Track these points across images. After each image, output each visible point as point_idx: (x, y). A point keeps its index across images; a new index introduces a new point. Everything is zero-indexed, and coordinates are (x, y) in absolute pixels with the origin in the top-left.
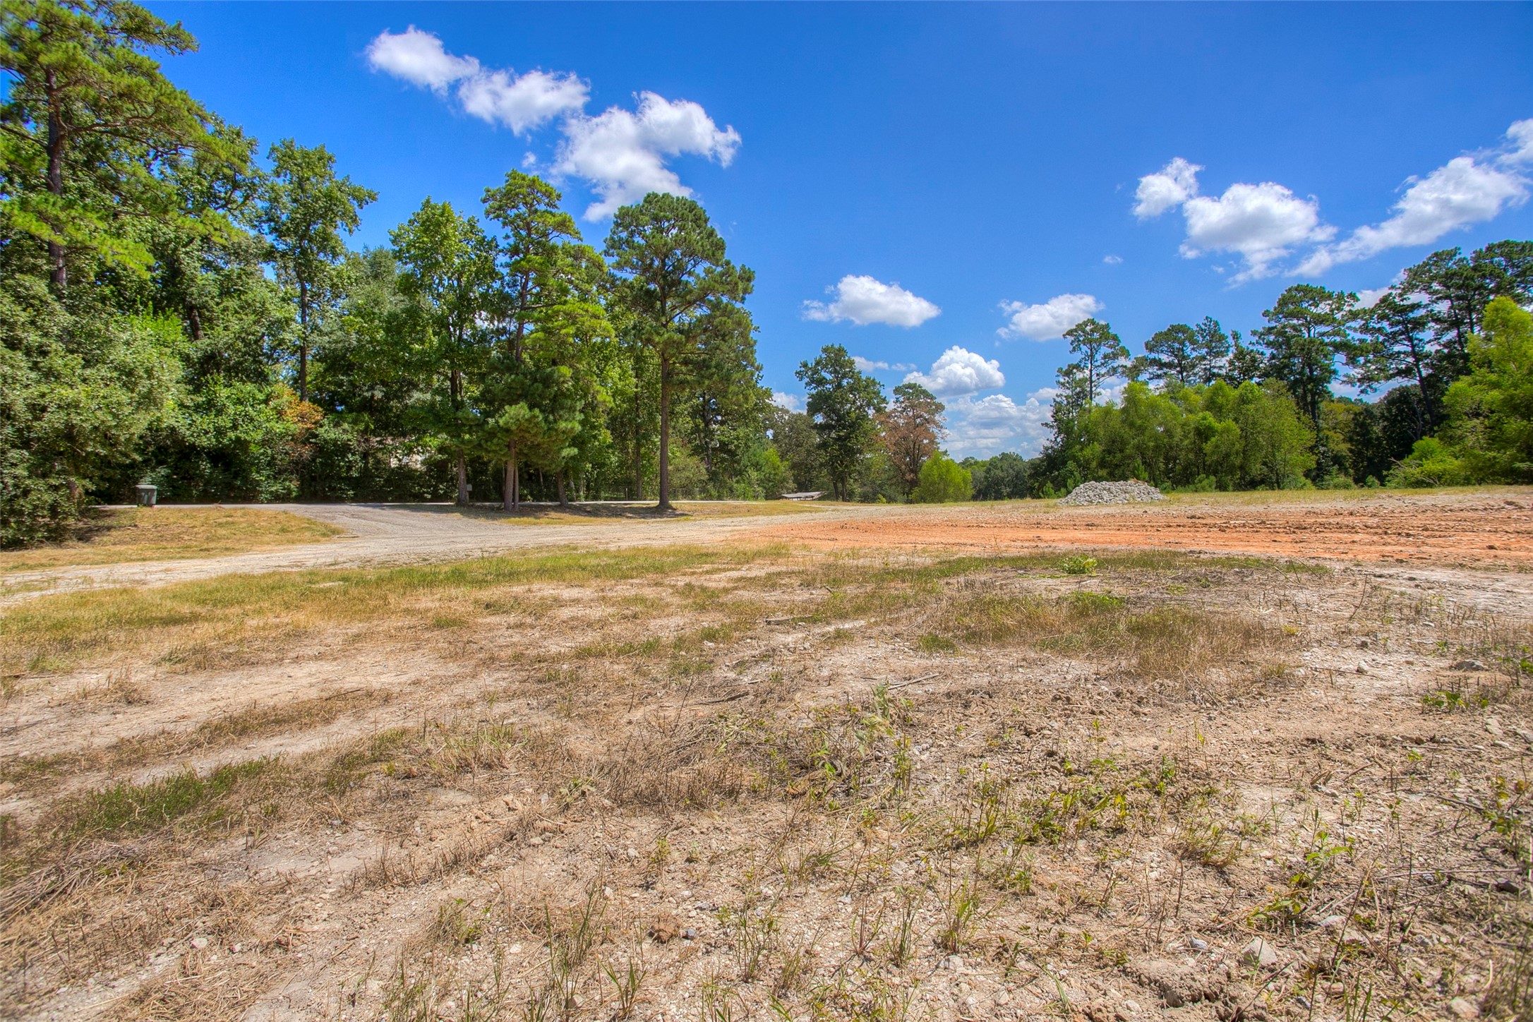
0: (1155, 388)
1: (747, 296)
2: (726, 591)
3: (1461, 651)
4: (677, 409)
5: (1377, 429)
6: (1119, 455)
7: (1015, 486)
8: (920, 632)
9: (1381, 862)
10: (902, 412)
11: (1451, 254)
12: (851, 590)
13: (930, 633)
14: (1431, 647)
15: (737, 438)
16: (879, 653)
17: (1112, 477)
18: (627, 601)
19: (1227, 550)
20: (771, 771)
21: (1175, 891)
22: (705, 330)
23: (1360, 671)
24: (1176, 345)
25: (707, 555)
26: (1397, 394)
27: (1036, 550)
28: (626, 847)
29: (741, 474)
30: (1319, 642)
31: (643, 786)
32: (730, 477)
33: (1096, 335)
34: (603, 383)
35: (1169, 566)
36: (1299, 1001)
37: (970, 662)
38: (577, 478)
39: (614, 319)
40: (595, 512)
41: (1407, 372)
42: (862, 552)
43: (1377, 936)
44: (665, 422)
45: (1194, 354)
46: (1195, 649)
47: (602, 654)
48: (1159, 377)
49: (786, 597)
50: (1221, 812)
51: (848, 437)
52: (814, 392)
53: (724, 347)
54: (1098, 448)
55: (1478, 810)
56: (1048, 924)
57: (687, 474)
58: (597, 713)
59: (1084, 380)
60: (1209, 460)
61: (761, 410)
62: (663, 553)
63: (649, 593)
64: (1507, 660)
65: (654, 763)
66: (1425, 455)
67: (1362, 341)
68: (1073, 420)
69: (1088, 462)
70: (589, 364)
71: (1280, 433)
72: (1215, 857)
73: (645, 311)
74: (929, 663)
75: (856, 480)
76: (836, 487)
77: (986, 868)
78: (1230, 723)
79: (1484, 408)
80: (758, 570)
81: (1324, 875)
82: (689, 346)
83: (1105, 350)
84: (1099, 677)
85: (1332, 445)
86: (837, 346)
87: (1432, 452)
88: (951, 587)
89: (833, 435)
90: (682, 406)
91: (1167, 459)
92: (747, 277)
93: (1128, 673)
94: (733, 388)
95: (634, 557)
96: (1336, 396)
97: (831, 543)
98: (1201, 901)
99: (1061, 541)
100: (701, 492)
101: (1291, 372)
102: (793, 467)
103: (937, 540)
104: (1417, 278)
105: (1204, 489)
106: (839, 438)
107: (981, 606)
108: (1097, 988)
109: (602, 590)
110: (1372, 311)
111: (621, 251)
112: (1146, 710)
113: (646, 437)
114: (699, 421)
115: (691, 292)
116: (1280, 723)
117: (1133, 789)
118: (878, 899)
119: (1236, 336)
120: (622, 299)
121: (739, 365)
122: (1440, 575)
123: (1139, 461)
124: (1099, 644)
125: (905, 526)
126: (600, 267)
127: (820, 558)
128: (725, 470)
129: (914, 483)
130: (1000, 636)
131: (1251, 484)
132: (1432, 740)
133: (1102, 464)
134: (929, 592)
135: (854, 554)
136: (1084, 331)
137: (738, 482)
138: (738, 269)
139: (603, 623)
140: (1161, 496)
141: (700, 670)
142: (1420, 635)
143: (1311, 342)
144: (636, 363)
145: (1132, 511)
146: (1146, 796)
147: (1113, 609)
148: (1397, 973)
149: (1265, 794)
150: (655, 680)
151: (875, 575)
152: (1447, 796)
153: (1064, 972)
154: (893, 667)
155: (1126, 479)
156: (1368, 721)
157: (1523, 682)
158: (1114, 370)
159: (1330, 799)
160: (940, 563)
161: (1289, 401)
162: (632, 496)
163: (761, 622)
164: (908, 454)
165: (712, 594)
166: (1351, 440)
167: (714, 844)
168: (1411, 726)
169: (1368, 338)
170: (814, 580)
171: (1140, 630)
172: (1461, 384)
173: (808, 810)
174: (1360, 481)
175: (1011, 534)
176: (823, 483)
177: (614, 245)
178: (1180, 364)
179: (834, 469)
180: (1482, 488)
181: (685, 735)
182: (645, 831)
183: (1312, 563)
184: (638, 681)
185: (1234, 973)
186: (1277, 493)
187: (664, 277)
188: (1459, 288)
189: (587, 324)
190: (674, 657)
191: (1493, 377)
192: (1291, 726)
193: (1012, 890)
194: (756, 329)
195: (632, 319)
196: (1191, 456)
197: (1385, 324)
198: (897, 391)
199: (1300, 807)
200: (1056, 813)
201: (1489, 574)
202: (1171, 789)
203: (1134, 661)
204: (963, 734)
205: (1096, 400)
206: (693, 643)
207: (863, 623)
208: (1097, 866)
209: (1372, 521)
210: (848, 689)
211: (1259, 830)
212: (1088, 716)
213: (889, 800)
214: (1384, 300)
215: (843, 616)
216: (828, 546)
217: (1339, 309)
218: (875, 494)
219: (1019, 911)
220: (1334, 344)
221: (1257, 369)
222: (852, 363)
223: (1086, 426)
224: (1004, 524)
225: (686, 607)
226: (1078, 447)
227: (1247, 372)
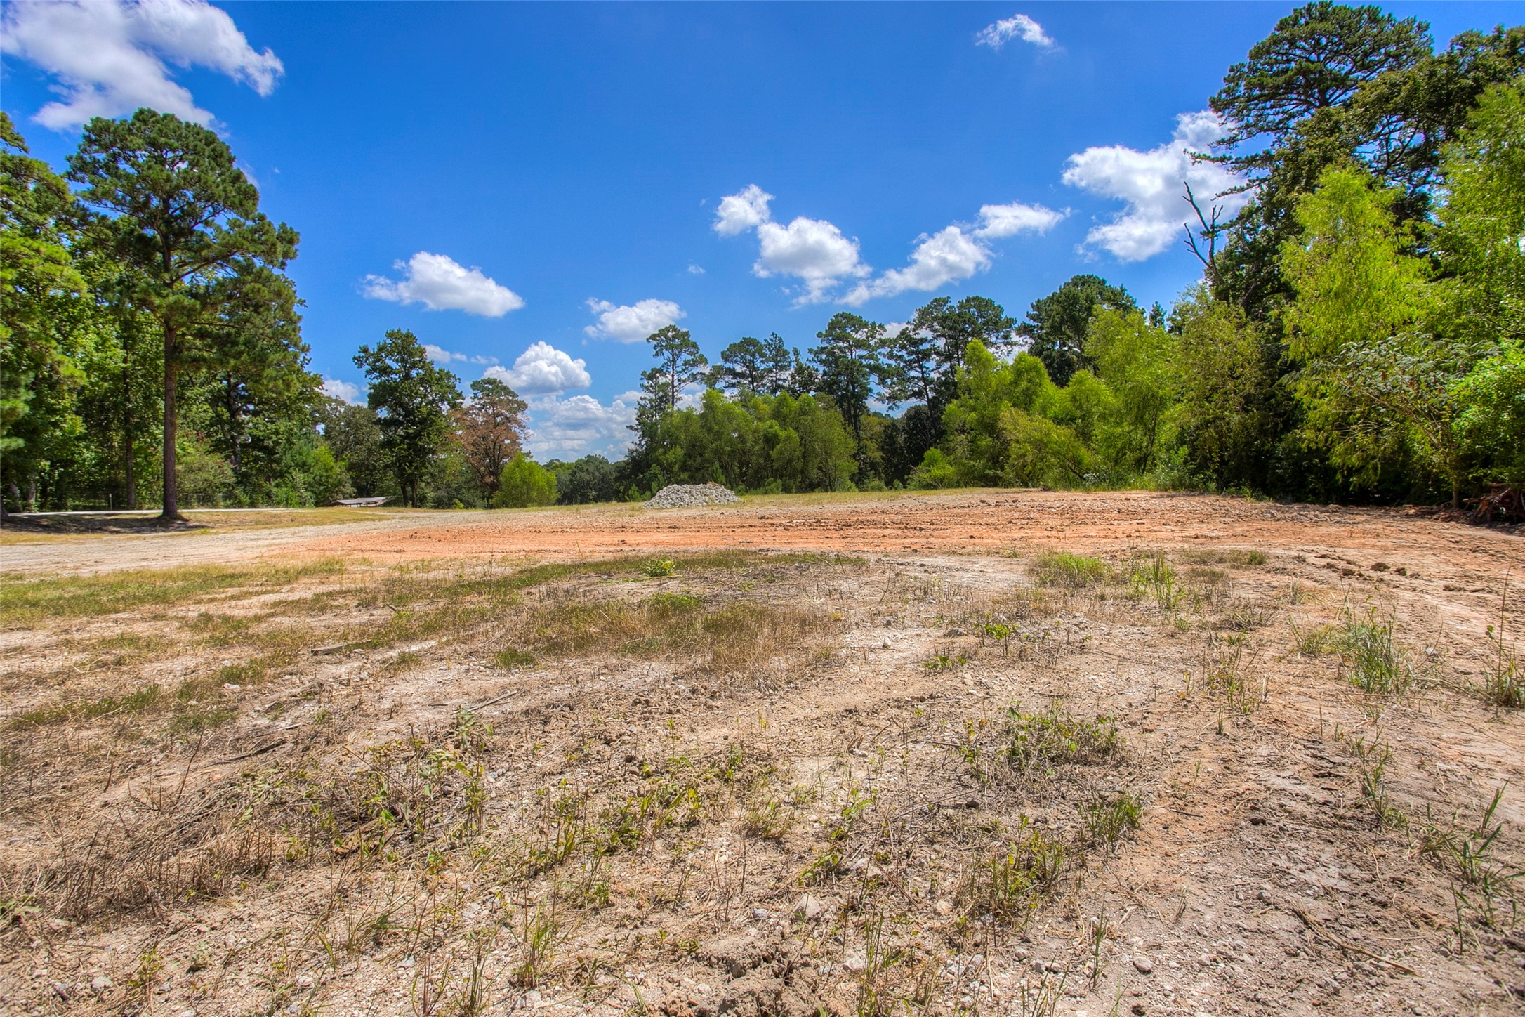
0: (730, 396)
1: (288, 261)
2: (258, 619)
3: (951, 622)
4: (189, 394)
5: (901, 439)
6: (699, 459)
7: (601, 489)
8: (497, 648)
9: (895, 805)
10: (480, 409)
11: (946, 301)
12: (419, 607)
13: (509, 649)
14: (933, 621)
15: (277, 433)
16: (451, 675)
17: (694, 480)
18: (106, 643)
19: (790, 547)
20: (313, 832)
21: (740, 869)
22: (230, 297)
23: (885, 646)
24: (748, 357)
25: (232, 576)
26: (913, 412)
27: (620, 554)
28: (89, 978)
29: (282, 476)
30: (857, 624)
31: (121, 888)
32: (268, 479)
33: (678, 342)
34: (69, 350)
35: (741, 564)
36: (836, 940)
37: (550, 675)
38: (23, 481)
39: (85, 267)
40: (57, 527)
41: (918, 394)
42: (434, 564)
43: (892, 867)
44: (170, 410)
45: (763, 367)
46: (760, 640)
47: (61, 719)
48: (733, 385)
49: (340, 621)
50: (779, 788)
51: (418, 435)
52: (377, 382)
53: (257, 321)
54: (680, 452)
55: (957, 747)
56: (626, 931)
57: (205, 475)
58: (50, 801)
59: (666, 385)
60: (776, 465)
61: (309, 400)
62: (168, 576)
63: (143, 629)
64: (978, 625)
65: (142, 852)
66: (932, 462)
67: (889, 365)
68: (655, 424)
69: (671, 465)
70: (42, 324)
71: (830, 441)
72: (774, 830)
73: (137, 263)
74: (507, 680)
75: (428, 484)
76: (403, 489)
77: (565, 890)
78: (788, 705)
79: (967, 425)
80: (303, 591)
81: (856, 826)
82: (206, 315)
83: (685, 357)
84: (677, 677)
85: (869, 453)
86: (404, 332)
87: (936, 461)
88: (532, 598)
89: (401, 432)
90: (197, 390)
91: (742, 464)
92: (289, 239)
93: (703, 670)
94: (270, 372)
95: (121, 585)
96: (872, 411)
97: (397, 555)
98: (762, 873)
99: (644, 544)
100: (225, 498)
101: (839, 388)
102: (351, 467)
103: (519, 547)
104: (925, 317)
105: (772, 492)
106: (408, 436)
107: (564, 614)
108: (671, 981)
109: (66, 632)
110: (895, 341)
111: (97, 178)
112: (718, 703)
113: (142, 427)
114: (222, 409)
115: (208, 246)
116: (827, 699)
117: (706, 780)
118: (445, 952)
119: (796, 353)
120: (99, 243)
121: (278, 344)
122: (941, 561)
123: (717, 465)
124: (679, 643)
125: (484, 533)
126: (60, 193)
127: (383, 573)
128: (260, 471)
129: (495, 487)
130: (582, 644)
131: (809, 486)
132: (931, 697)
133: (684, 467)
134: (509, 604)
135: (424, 566)
136: (666, 337)
137: (278, 486)
138: (276, 226)
139: (64, 676)
140: (736, 498)
141: (217, 721)
142: (927, 611)
143: (853, 363)
144: (124, 330)
145: (711, 513)
146: (717, 784)
147: (691, 608)
148: (903, 893)
149: (813, 765)
150: (150, 742)
151: (448, 589)
152: (939, 741)
153: (641, 976)
154: (466, 689)
155: (705, 482)
156: (889, 687)
157: (987, 641)
158: (694, 377)
159: (861, 760)
160: (521, 572)
161: (837, 414)
162: (117, 505)
163: (305, 654)
164: (487, 455)
165: (240, 624)
166: (882, 449)
167: (231, 939)
168: (918, 688)
169: (893, 363)
170: (375, 598)
171: (714, 627)
172: (952, 406)
173: (361, 869)
174: (889, 484)
175: (596, 538)
176: (388, 487)
177: (80, 168)
178: (751, 375)
179: (401, 470)
180: (967, 490)
181: (194, 807)
182: (121, 948)
183: (854, 556)
184: (121, 747)
185: (787, 931)
186: (830, 494)
187: (168, 223)
188: (950, 329)
189: (38, 269)
190: (180, 709)
191: (971, 402)
192: (835, 700)
193: (592, 906)
194: (302, 302)
195: (117, 271)
196: (761, 461)
197: (904, 353)
198: (475, 385)
199: (840, 771)
200: (634, 818)
201: (970, 559)
202: (739, 775)
203: (709, 658)
204: (542, 753)
205: (678, 405)
206: (208, 686)
207: (433, 643)
208: (673, 862)
209: (897, 518)
210: (413, 720)
211: (808, 798)
212: (666, 716)
213: (460, 837)
214: (903, 332)
215: (410, 638)
216: (393, 559)
217: (873, 337)
218: (451, 498)
219: (599, 926)
220: (868, 366)
221: (813, 383)
222: (423, 352)
223: (668, 431)
224: (589, 529)
225: (199, 644)
226: (661, 450)
227: (807, 383)
